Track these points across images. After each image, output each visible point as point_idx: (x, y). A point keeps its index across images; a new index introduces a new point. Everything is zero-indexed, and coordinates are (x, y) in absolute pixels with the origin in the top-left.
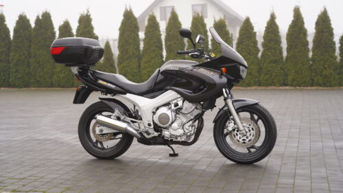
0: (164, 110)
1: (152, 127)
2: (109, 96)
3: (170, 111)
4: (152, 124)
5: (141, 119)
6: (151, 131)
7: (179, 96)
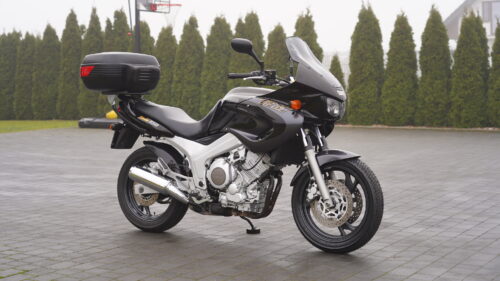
0: (220, 163)
1: (205, 187)
2: (153, 139)
3: (227, 165)
4: (204, 182)
5: (191, 175)
6: (203, 193)
7: (240, 142)
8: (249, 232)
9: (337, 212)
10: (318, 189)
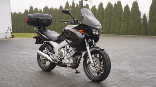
0: (62, 50)
1: (58, 58)
7: (67, 43)
8: (76, 73)
9: (96, 68)
10: (90, 60)
